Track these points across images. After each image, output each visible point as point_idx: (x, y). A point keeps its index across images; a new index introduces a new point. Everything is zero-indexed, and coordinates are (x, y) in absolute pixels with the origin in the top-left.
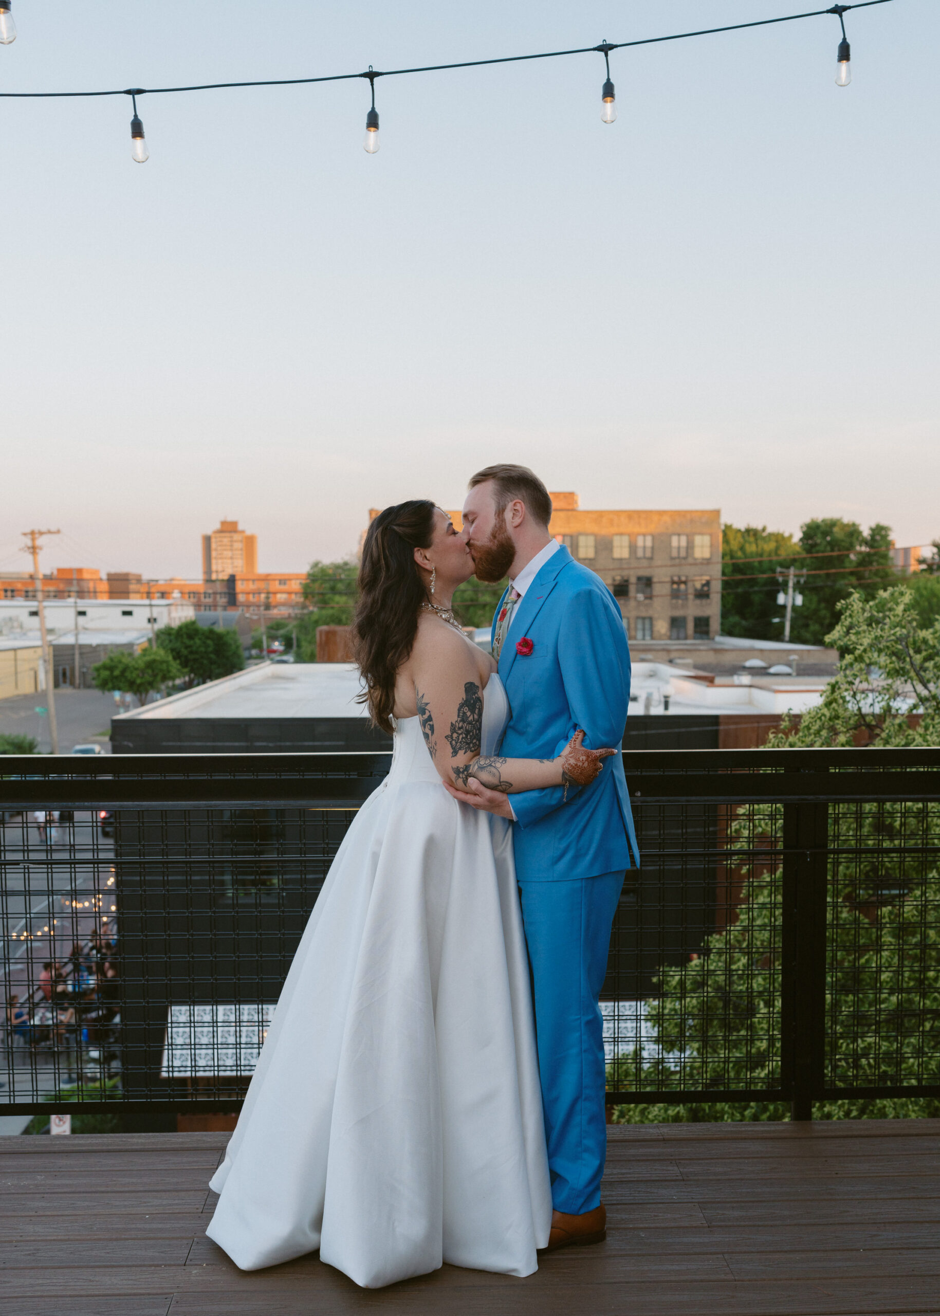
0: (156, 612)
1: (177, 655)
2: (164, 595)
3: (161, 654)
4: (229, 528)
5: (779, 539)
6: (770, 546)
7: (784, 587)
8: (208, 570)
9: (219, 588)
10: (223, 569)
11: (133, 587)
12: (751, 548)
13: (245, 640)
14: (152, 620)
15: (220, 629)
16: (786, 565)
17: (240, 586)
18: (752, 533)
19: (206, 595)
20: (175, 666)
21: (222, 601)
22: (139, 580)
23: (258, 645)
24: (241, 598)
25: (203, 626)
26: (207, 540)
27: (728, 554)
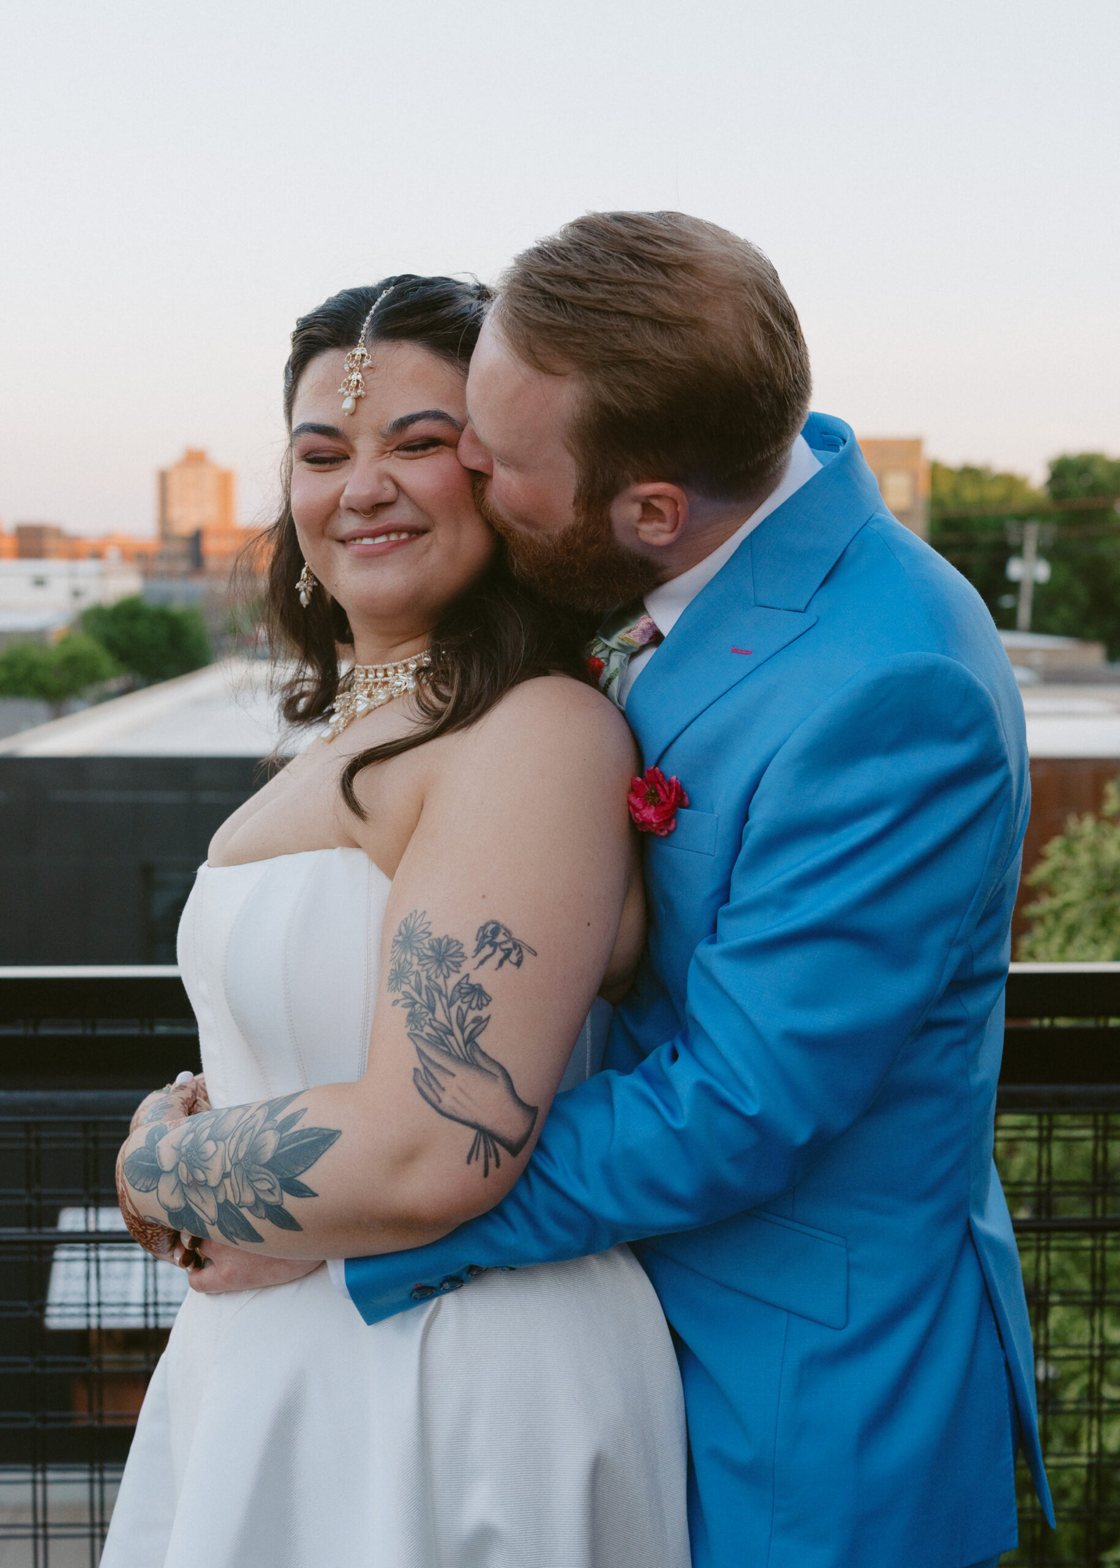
0: (81, 583)
1: (111, 645)
2: (97, 554)
3: (87, 644)
4: (195, 458)
5: (1011, 483)
6: (995, 492)
7: (1017, 551)
8: (164, 519)
9: (178, 547)
10: (186, 519)
11: (51, 543)
12: (970, 493)
13: (213, 624)
14: (76, 594)
15: (177, 607)
16: (1024, 517)
17: (211, 545)
18: (971, 474)
19: (161, 556)
20: (106, 662)
21: (183, 566)
22: (58, 533)
23: (233, 630)
24: (212, 563)
25: (152, 603)
26: (164, 478)
27: (936, 502)
